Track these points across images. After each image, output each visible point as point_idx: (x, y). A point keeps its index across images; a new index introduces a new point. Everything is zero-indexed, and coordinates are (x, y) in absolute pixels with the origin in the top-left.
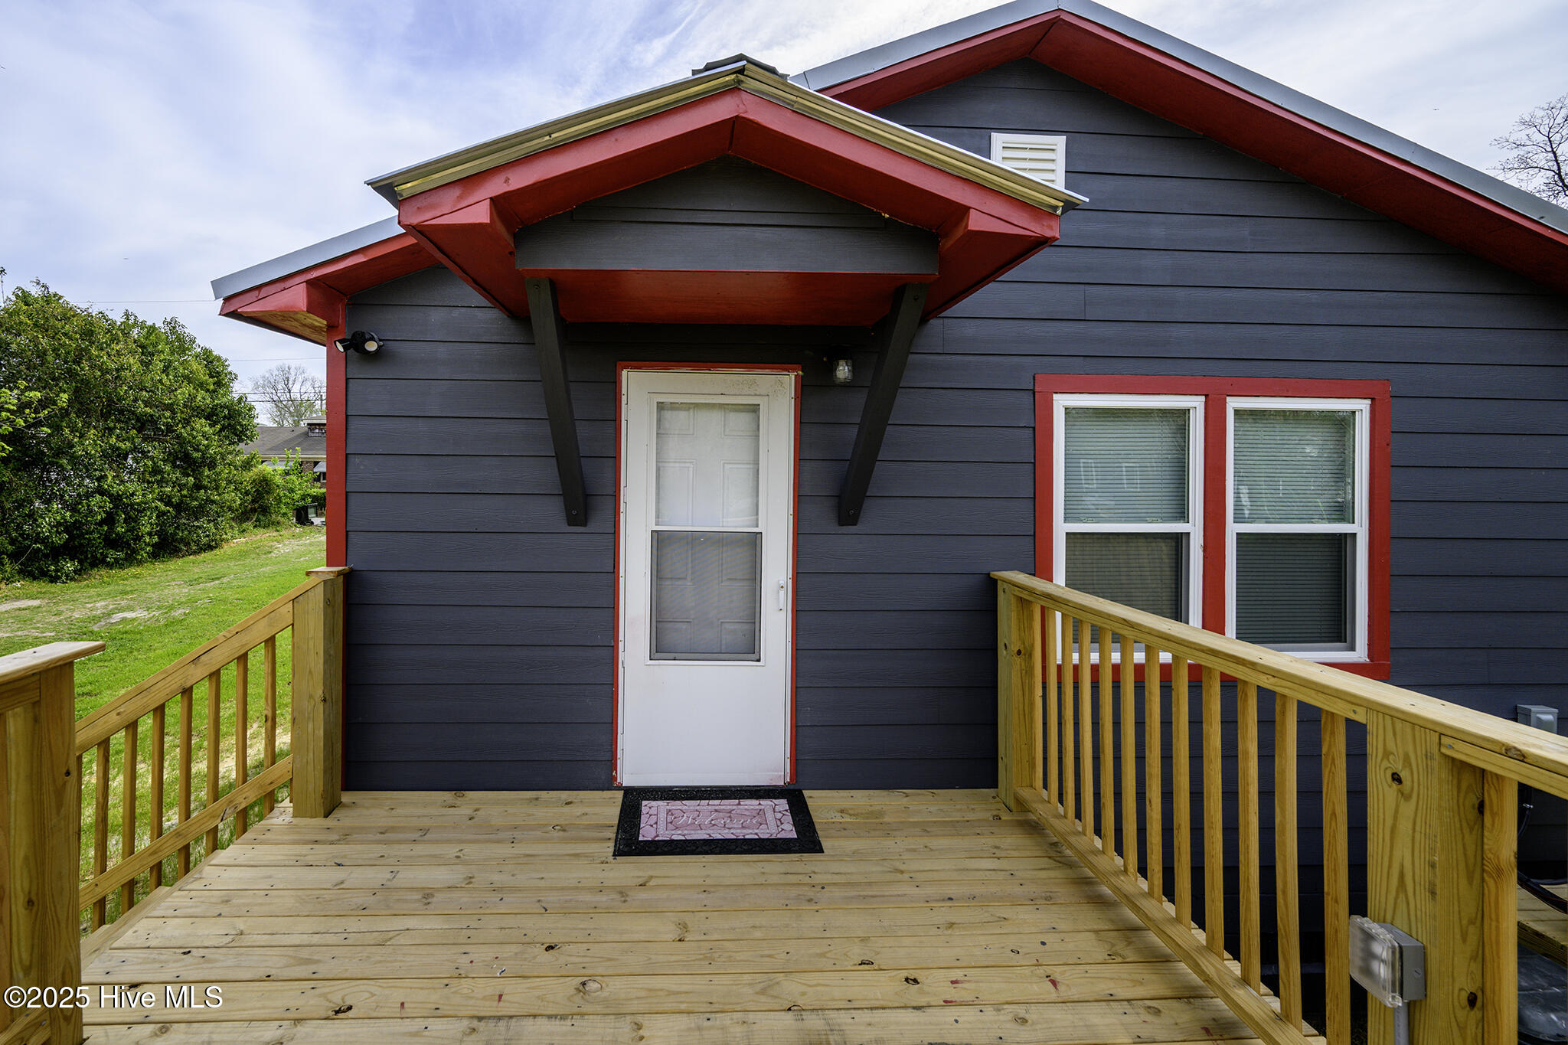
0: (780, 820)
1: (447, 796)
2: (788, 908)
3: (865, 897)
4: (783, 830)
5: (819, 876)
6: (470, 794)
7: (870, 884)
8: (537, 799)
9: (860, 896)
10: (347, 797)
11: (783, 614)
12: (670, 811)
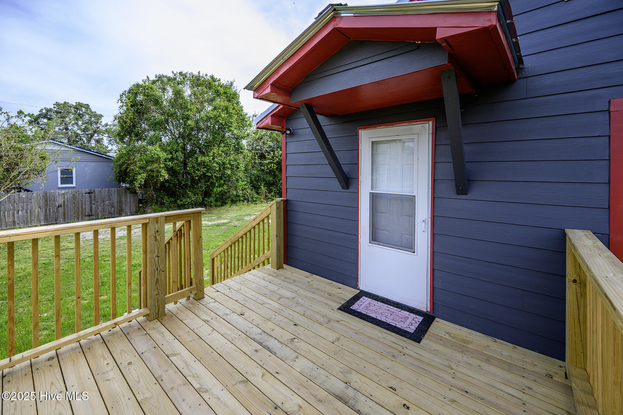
0: (412, 324)
1: (308, 274)
2: (381, 354)
3: (420, 368)
4: (409, 327)
5: (407, 350)
6: (315, 276)
7: (428, 364)
8: (331, 284)
9: (418, 366)
10: (285, 266)
11: (426, 234)
12: (370, 303)
